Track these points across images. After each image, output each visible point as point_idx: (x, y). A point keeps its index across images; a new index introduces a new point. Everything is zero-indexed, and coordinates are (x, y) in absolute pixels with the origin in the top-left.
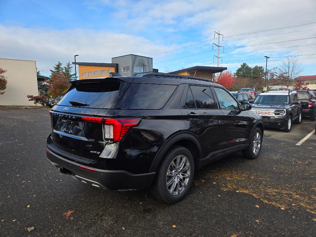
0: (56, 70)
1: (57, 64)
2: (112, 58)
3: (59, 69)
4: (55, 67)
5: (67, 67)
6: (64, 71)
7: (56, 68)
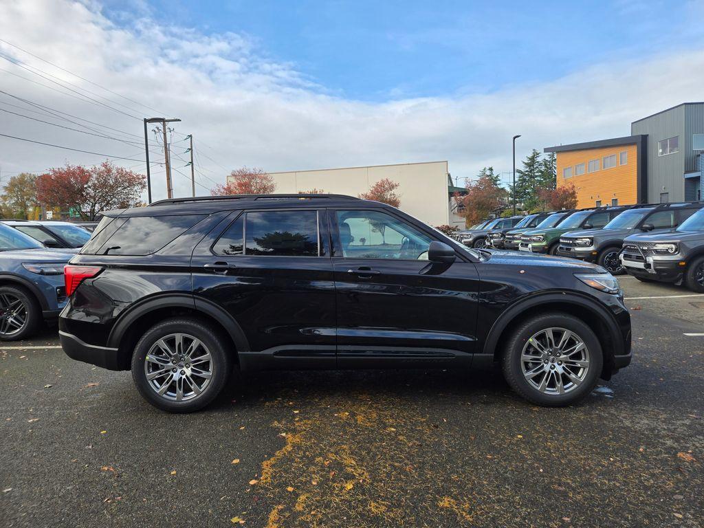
0: (527, 169)
1: (530, 155)
2: (632, 123)
3: (533, 166)
4: (526, 162)
5: (549, 159)
6: (543, 168)
7: (528, 165)
